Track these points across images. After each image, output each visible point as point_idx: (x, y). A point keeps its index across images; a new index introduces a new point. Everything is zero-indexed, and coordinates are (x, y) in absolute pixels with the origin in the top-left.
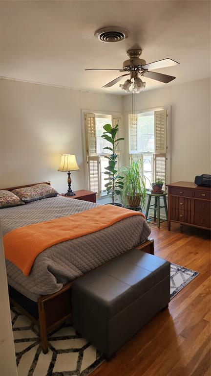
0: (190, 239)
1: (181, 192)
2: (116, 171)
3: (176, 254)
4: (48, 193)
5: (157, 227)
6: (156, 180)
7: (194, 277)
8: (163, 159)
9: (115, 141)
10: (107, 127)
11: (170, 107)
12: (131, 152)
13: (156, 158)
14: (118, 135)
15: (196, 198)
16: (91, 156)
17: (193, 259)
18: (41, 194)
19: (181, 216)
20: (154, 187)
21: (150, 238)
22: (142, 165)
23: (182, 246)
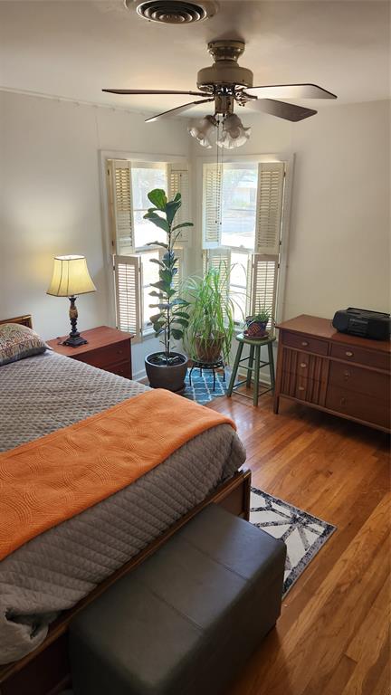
0: (316, 434)
1: (305, 344)
2: (174, 292)
3: (289, 475)
4: (24, 349)
5: (251, 403)
6: (254, 310)
7: (325, 539)
8: (272, 265)
9: (172, 227)
10: (155, 196)
11: (292, 156)
12: (205, 246)
13: (256, 263)
14: (181, 215)
15: (332, 358)
16: (122, 254)
17: (322, 490)
18: (8, 350)
19: (301, 388)
20: (250, 327)
21: (244, 468)
22: (228, 275)
23: (301, 453)
